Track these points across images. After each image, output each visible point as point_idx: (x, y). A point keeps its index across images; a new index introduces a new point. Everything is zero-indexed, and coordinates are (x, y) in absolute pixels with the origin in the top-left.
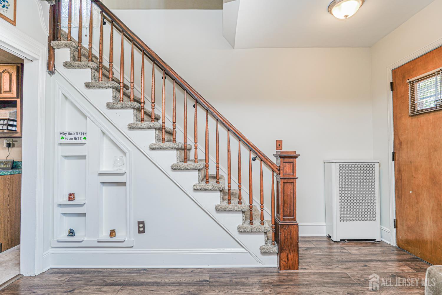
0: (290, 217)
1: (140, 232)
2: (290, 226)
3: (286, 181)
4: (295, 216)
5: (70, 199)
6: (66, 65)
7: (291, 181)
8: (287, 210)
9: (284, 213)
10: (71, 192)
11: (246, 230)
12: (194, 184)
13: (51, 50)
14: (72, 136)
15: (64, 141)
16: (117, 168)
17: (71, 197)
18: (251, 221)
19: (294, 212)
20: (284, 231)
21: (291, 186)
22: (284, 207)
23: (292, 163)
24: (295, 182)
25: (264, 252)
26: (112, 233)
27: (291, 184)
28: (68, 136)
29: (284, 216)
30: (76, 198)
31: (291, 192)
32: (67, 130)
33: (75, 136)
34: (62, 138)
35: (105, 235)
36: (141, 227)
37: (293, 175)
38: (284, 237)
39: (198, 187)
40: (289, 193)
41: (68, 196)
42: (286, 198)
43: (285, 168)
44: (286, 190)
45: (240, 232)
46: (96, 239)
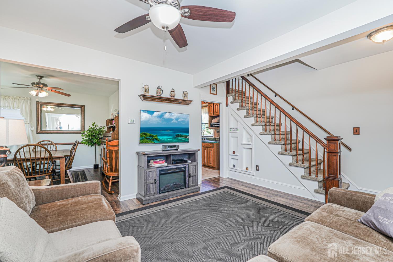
0: (334, 175)
1: (257, 170)
2: (333, 180)
3: (330, 154)
4: (337, 175)
5: (233, 153)
6: (231, 103)
7: (335, 154)
8: (331, 171)
9: (329, 173)
10: (234, 151)
11: (305, 177)
12: (279, 151)
13: (227, 98)
14: (234, 129)
15: (231, 131)
16: (248, 142)
17: (234, 152)
18: (316, 175)
19: (336, 173)
20: (328, 183)
21: (335, 158)
22: (330, 169)
23: (335, 144)
24: (337, 155)
25: (316, 191)
26: (247, 169)
27: (335, 156)
28: (232, 129)
29: (329, 174)
30: (236, 153)
31: (335, 160)
32: (232, 127)
33: (235, 129)
34: (231, 130)
35: (244, 169)
36: (257, 168)
37: (336, 151)
38: (328, 186)
39: (280, 153)
40: (333, 161)
41: (233, 152)
42: (331, 164)
43: (330, 147)
44: (331, 159)
45: (302, 178)
46: (241, 170)
